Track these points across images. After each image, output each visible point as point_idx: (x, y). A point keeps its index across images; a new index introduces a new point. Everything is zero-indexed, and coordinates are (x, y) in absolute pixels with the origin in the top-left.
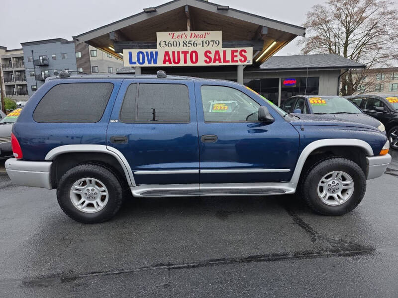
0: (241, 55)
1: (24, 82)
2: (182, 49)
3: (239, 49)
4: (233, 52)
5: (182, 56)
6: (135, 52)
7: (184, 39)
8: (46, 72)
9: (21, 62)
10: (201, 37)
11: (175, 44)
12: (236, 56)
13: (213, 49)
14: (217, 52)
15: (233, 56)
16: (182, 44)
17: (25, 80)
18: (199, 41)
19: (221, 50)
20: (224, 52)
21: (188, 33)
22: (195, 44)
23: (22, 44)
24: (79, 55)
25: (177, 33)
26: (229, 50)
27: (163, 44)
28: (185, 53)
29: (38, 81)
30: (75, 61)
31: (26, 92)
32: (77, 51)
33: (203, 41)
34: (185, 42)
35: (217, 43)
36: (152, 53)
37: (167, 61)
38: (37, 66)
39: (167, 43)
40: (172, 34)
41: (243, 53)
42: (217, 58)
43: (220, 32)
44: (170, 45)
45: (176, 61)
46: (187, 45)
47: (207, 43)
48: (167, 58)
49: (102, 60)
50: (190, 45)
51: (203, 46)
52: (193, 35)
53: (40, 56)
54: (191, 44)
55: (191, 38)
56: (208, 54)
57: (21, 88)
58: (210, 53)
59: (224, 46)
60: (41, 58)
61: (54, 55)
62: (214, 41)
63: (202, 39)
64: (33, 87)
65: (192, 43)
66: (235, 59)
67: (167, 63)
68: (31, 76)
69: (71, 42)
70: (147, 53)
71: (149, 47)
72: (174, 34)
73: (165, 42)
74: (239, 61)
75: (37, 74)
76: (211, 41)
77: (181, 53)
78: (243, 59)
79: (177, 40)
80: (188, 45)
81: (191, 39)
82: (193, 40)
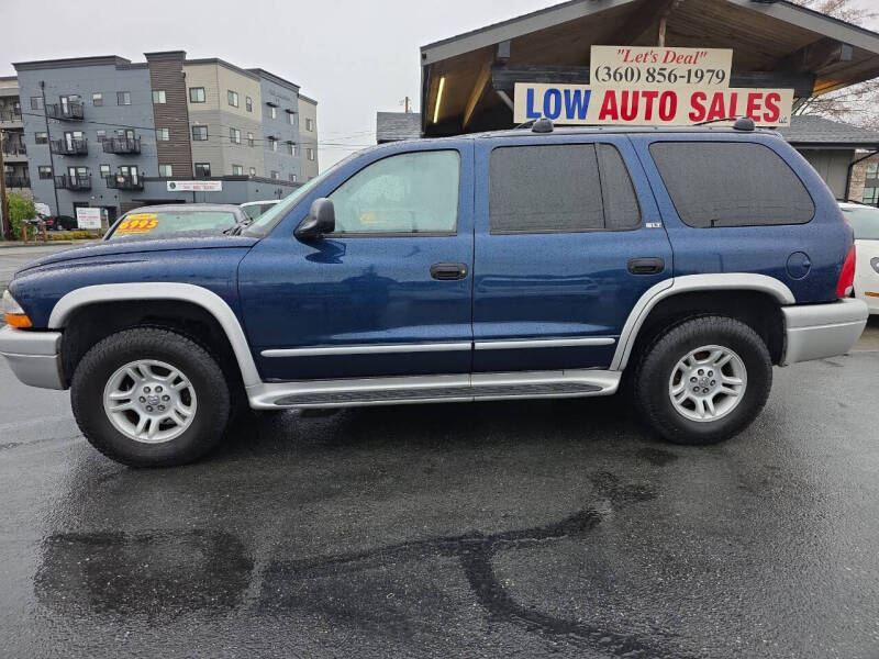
0: (769, 105)
1: (21, 158)
2: (643, 86)
3: (766, 92)
4: (752, 97)
5: (642, 102)
6: (540, 89)
7: (649, 64)
8: (78, 135)
9: (11, 108)
10: (688, 60)
11: (630, 75)
12: (758, 107)
13: (710, 88)
14: (719, 97)
15: (751, 107)
16: (644, 75)
17: (23, 152)
18: (681, 69)
19: (727, 93)
20: (734, 97)
21: (661, 51)
22: (672, 77)
23: (17, 66)
24: (162, 97)
25: (635, 51)
26: (743, 94)
27: (603, 74)
28: (650, 95)
29: (55, 157)
30: (149, 112)
31: (24, 182)
32: (156, 88)
33: (690, 71)
34: (651, 71)
35: (721, 75)
36: (578, 93)
37: (609, 112)
38: (53, 121)
39: (612, 73)
40: (625, 53)
41: (773, 100)
42: (717, 109)
43: (730, 52)
44: (618, 75)
45: (629, 113)
46: (654, 79)
47: (699, 75)
48: (609, 107)
49: (217, 112)
50: (661, 78)
51: (689, 81)
52: (671, 55)
53: (61, 97)
54: (664, 76)
55: (665, 61)
56: (699, 99)
57: (12, 170)
58: (704, 97)
59: (733, 84)
60: (64, 101)
61: (98, 96)
62: (713, 71)
63: (688, 67)
64: (42, 170)
65: (666, 73)
66: (755, 113)
67: (609, 117)
68: (37, 143)
69: (140, 66)
70: (567, 92)
71: (570, 81)
72: (628, 51)
73: (609, 69)
74: (762, 118)
75: (52, 139)
76: (708, 71)
77: (640, 94)
78: (771, 115)
79: (634, 65)
80: (658, 77)
81: (664, 66)
82: (669, 67)
